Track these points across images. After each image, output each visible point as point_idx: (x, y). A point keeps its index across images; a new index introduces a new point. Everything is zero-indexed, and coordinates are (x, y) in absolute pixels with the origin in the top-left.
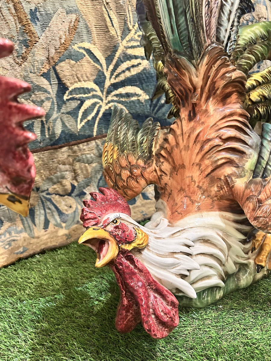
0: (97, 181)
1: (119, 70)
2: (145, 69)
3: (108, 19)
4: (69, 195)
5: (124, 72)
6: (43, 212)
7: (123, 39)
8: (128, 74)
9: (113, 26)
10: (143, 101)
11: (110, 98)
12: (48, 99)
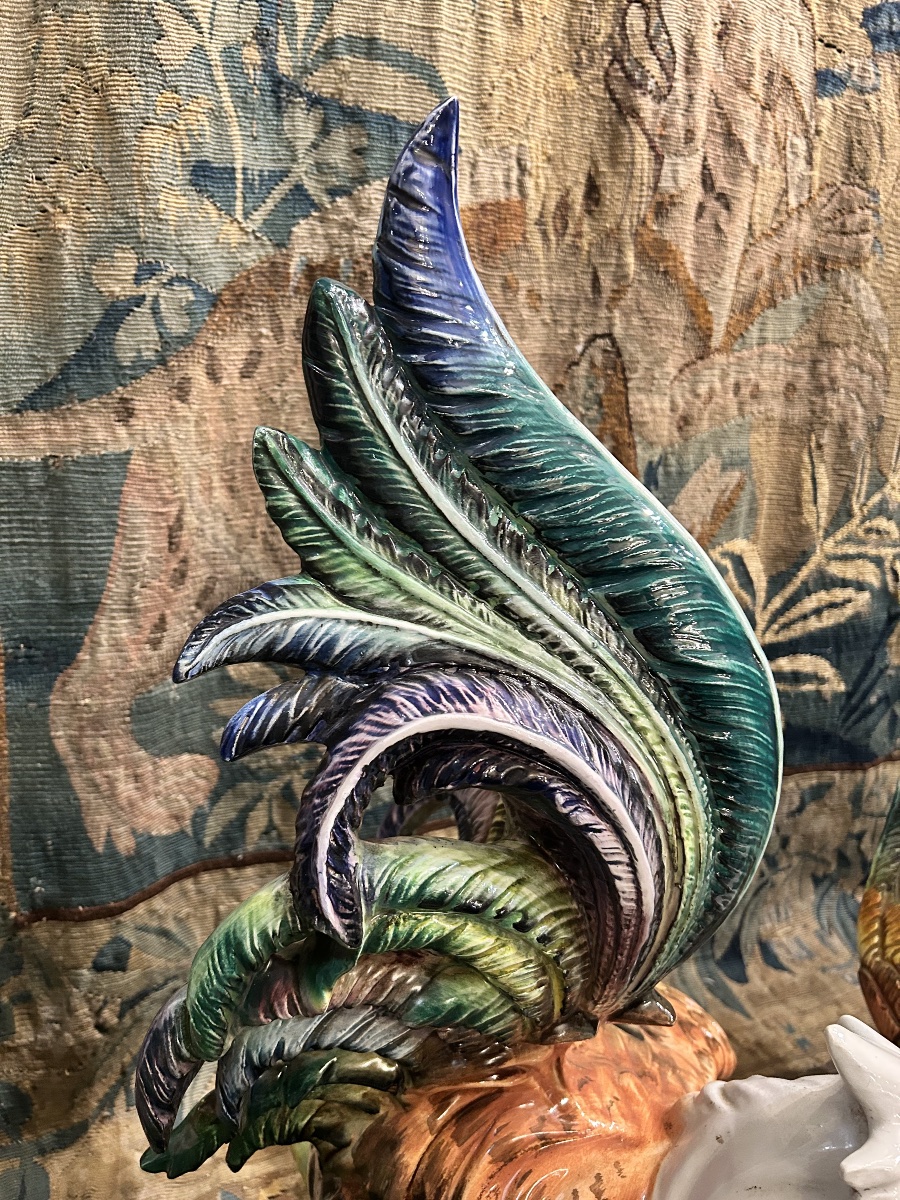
1: (794, 613)
2: (857, 616)
3: (808, 485)
5: (805, 617)
7: (828, 534)
9: (815, 502)
10: (828, 697)
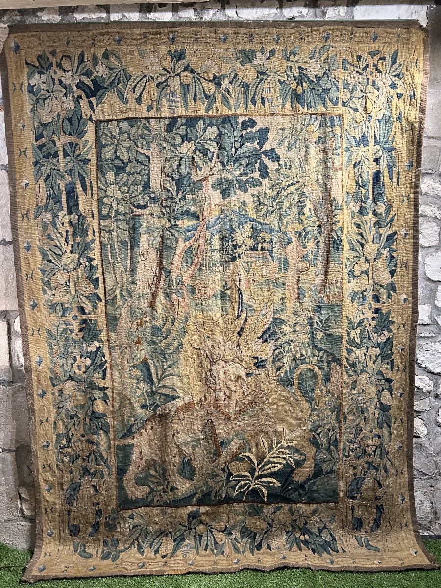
0: (241, 528)
1: (264, 469)
2: (280, 469)
3: (262, 443)
4: (223, 532)
5: (267, 470)
6: (206, 538)
7: (268, 453)
8: (270, 471)
9: (264, 447)
10: (277, 487)
11: (256, 482)
12: (222, 481)
